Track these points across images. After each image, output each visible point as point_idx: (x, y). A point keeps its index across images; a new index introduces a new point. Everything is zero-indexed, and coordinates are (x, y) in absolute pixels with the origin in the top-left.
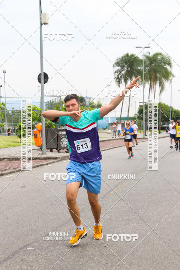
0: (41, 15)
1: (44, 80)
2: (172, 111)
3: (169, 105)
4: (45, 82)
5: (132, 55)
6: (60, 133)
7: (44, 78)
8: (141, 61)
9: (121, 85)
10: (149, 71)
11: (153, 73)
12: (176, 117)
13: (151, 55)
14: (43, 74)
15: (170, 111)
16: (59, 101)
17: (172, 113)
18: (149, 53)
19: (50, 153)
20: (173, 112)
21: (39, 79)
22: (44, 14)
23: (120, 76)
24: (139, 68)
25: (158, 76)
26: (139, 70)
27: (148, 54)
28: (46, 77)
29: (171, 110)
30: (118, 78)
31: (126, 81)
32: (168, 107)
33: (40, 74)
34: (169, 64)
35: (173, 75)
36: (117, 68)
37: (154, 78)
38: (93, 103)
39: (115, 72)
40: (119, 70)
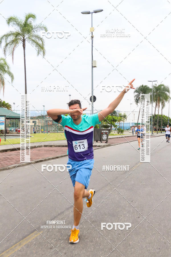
0: (92, 62)
1: (94, 100)
3: (168, 116)
5: (146, 86)
6: (102, 131)
8: (151, 89)
9: (138, 104)
10: (156, 96)
11: (158, 96)
14: (93, 97)
17: (169, 121)
18: (156, 85)
19: (96, 143)
21: (91, 99)
23: (138, 99)
25: (161, 98)
27: (155, 85)
28: (95, 98)
29: (169, 119)
30: (136, 99)
33: (91, 97)
34: (168, 91)
36: (136, 94)
37: (159, 100)
38: (121, 114)
39: (135, 96)
40: (137, 95)
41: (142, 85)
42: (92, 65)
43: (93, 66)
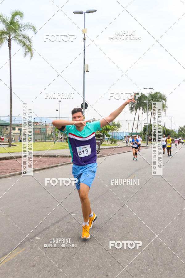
0: (84, 66)
1: (85, 107)
4: (85, 109)
8: (147, 97)
9: (133, 112)
13: (153, 93)
14: (84, 103)
21: (82, 106)
24: (145, 102)
26: (145, 103)
27: (151, 93)
28: (86, 105)
30: (131, 107)
31: (136, 110)
33: (82, 104)
38: (115, 123)
43: (85, 70)
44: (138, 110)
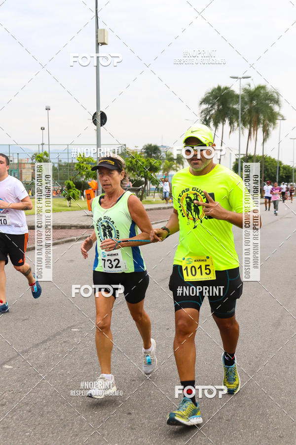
0: (97, 32)
1: (101, 122)
2: (279, 167)
3: (276, 159)
5: (226, 88)
7: (101, 119)
8: (238, 96)
10: (250, 111)
11: (254, 114)
12: (285, 176)
13: (253, 88)
14: (99, 113)
15: (277, 167)
16: (123, 151)
17: (279, 170)
18: (250, 86)
20: (281, 169)
21: (94, 120)
22: (101, 30)
23: (208, 118)
24: (235, 107)
25: (262, 117)
26: (235, 109)
27: (247, 87)
28: (104, 117)
29: (278, 165)
30: (205, 120)
31: (216, 125)
32: (275, 162)
33: (95, 114)
34: (277, 102)
35: (282, 116)
36: (205, 106)
37: (255, 122)
38: (171, 154)
39: (202, 112)
40: (207, 109)
41: (216, 87)
42: (97, 41)
43: (99, 42)
44: (220, 125)
